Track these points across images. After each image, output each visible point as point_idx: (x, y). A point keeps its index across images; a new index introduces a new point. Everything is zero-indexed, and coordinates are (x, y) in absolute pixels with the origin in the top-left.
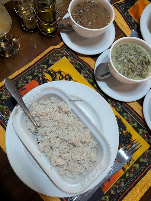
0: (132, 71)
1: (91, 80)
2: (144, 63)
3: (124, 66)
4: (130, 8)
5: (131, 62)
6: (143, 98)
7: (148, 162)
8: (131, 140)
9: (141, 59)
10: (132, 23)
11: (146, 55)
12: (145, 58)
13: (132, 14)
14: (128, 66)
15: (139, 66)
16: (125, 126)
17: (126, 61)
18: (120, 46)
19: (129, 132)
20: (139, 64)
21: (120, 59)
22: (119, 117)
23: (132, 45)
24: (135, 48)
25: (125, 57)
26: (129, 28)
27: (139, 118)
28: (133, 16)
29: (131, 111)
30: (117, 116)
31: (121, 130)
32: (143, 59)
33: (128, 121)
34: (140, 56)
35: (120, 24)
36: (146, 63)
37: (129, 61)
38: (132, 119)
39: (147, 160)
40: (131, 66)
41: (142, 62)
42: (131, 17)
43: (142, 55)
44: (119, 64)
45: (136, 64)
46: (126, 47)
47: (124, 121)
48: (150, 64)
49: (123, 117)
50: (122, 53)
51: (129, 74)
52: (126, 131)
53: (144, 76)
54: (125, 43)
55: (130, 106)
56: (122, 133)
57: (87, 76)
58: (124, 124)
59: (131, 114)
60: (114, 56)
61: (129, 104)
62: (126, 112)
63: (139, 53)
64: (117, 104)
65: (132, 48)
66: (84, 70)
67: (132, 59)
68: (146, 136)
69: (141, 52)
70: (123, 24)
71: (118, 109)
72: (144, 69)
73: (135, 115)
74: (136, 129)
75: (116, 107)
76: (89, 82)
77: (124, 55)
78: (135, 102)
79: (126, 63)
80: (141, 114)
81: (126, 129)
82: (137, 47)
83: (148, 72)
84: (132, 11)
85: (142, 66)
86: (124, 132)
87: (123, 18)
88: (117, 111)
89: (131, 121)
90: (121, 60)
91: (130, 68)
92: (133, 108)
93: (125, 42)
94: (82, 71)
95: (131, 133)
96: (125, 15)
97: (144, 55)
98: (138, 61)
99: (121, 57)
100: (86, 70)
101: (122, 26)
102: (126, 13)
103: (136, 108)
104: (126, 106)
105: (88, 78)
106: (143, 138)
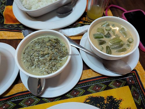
0: (54, 60)
1: (37, 100)
2: (54, 44)
3: (44, 64)
4: (4, 21)
5: (46, 54)
6: (84, 63)
7: (142, 98)
8: (115, 100)
9: (49, 45)
10: (16, 27)
11: (49, 37)
12: (51, 41)
13: (10, 23)
14: (47, 60)
15: (55, 51)
16: (100, 97)
17: (41, 59)
18: (24, 54)
19: (108, 97)
20: (52, 49)
21: (35, 62)
22: (89, 97)
23: (31, 43)
24: (36, 42)
25: (37, 56)
26: (19, 33)
27: (99, 79)
28: (12, 23)
29: (89, 82)
30: (87, 98)
31: (103, 103)
32: (51, 43)
33: (97, 91)
34: (47, 43)
35: (9, 36)
36: (56, 43)
37: (43, 55)
38: (97, 86)
39: (140, 97)
40: (49, 57)
41: (53, 46)
42: (11, 25)
43: (47, 41)
44: (39, 67)
45: (50, 52)
46: (29, 49)
47: (95, 95)
48: (59, 40)
49: (92, 93)
50: (31, 57)
51: (54, 65)
52: (105, 100)
53: (66, 53)
54: (26, 47)
55: (84, 79)
56: (105, 104)
57: (29, 102)
58: (98, 97)
59: (92, 84)
60: (28, 66)
61: (82, 79)
62: (88, 87)
63: (43, 42)
64: (76, 91)
65: (34, 45)
66: (21, 101)
67: (44, 51)
68: (118, 84)
69: (43, 41)
70: (11, 35)
71: (81, 93)
72: (59, 48)
73: (94, 81)
74: (108, 88)
75: (78, 93)
76: (37, 104)
77: (35, 56)
78: (83, 72)
79: (43, 60)
80: (97, 75)
81: (104, 98)
82: (37, 41)
83: (64, 47)
84: (7, 21)
85: (56, 48)
86: (106, 102)
87: (7, 32)
88: (82, 95)
89: (98, 88)
90: (37, 62)
91: (51, 59)
92: (88, 78)
93: (24, 47)
94: (21, 104)
95: (109, 95)
96: (6, 29)
97: (48, 40)
98: (49, 48)
99: (34, 60)
100: (23, 99)
101: (12, 36)
102: (5, 27)
103: (89, 75)
104: (82, 83)
105: (33, 102)
106: (119, 87)
